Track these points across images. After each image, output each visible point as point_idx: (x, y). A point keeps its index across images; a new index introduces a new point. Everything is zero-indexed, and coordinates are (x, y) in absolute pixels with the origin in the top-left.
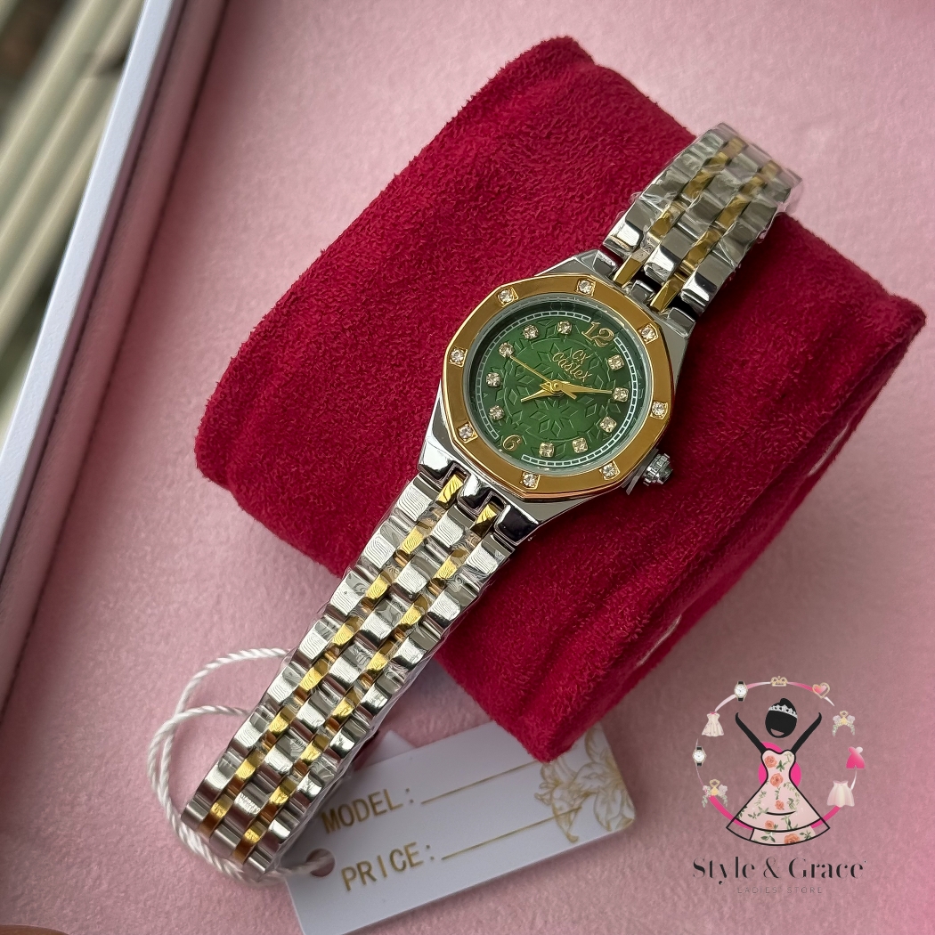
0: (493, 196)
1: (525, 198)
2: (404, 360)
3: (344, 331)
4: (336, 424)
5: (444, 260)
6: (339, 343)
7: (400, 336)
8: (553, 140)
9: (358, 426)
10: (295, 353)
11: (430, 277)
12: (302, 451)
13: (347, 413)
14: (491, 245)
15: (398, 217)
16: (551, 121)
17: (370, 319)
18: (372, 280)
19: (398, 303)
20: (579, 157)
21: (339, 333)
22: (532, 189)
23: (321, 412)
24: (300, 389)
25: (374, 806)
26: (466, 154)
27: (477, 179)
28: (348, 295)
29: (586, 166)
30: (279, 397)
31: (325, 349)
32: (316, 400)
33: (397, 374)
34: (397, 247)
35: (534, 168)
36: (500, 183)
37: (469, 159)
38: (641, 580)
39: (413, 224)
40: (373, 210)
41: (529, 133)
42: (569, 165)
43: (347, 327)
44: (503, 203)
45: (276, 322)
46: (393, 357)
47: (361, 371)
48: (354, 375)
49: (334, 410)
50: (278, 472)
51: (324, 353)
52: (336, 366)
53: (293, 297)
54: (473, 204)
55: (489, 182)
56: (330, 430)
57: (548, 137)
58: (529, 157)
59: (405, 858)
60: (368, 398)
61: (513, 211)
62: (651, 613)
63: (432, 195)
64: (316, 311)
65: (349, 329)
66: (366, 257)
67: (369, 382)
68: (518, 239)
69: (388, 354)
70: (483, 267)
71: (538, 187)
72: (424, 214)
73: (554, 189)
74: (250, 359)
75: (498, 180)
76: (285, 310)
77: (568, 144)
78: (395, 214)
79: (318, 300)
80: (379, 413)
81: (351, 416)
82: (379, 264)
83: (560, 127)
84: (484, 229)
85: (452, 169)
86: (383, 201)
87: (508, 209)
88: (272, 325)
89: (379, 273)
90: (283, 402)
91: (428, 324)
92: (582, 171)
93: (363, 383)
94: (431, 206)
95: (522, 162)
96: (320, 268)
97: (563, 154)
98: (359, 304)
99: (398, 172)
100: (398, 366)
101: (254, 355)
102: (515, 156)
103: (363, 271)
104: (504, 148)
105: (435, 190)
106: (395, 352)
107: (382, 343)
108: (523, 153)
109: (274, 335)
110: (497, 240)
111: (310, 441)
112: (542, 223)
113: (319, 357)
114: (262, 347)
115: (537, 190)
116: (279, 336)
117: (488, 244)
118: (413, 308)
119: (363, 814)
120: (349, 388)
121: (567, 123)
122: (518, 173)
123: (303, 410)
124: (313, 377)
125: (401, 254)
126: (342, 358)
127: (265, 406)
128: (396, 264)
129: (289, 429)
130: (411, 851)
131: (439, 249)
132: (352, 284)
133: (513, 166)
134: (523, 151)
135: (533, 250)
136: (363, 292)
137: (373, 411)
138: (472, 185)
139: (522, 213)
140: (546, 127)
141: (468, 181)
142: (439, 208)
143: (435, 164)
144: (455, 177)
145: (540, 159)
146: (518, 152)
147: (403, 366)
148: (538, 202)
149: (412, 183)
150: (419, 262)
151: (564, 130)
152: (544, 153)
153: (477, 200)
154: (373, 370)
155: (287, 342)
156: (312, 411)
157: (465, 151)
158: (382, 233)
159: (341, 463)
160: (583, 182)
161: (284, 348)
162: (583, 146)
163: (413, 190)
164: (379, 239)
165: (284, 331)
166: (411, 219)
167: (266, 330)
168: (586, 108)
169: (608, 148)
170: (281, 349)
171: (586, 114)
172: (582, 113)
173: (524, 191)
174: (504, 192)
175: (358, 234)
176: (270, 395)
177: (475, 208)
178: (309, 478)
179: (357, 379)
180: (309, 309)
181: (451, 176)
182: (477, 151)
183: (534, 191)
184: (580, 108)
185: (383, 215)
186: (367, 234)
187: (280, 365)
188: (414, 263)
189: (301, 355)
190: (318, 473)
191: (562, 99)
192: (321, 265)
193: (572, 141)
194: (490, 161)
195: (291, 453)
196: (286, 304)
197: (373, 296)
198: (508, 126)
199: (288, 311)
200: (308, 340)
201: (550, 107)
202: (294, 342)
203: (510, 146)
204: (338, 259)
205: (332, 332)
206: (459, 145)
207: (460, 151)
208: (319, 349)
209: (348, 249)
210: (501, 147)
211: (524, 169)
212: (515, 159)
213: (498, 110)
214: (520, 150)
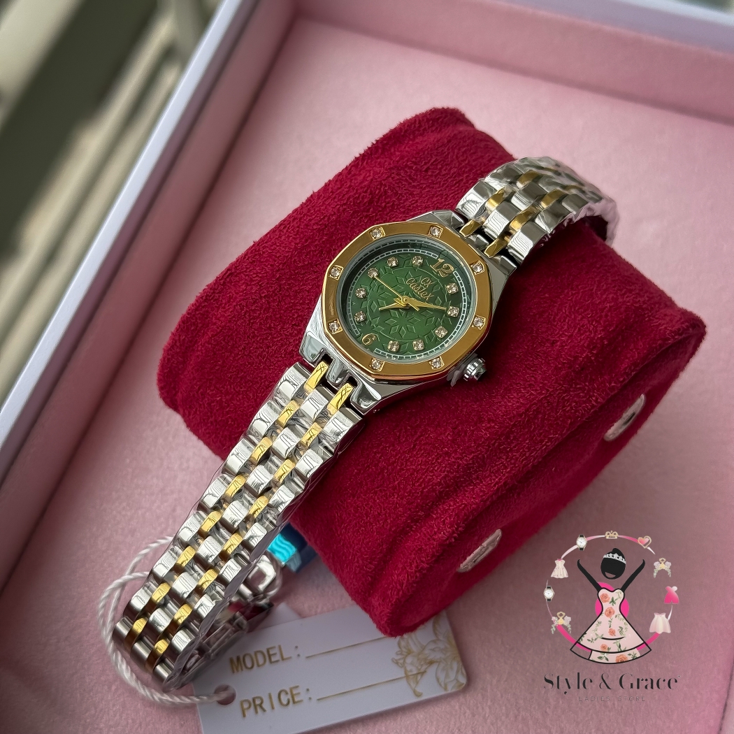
3: (261, 298)
4: (249, 366)
6: (257, 307)
7: (301, 304)
8: (430, 173)
9: (264, 368)
10: (225, 312)
12: (225, 385)
13: (258, 358)
15: (310, 220)
17: (280, 290)
18: (285, 263)
19: (302, 280)
20: (447, 186)
21: (257, 299)
22: (410, 206)
23: (239, 356)
24: (227, 338)
25: (269, 656)
27: (370, 197)
28: (266, 273)
29: (452, 193)
30: (212, 344)
31: (246, 311)
32: (236, 347)
34: (306, 241)
35: (413, 191)
36: (387, 200)
37: (366, 183)
39: (321, 225)
40: (294, 214)
41: (412, 167)
42: (439, 191)
43: (263, 295)
44: (387, 215)
45: (215, 289)
46: (294, 319)
47: (270, 328)
48: (265, 330)
49: (248, 355)
50: (208, 400)
51: (245, 313)
52: (253, 323)
53: (229, 272)
54: (365, 214)
55: (379, 199)
56: (245, 370)
57: (427, 171)
58: (411, 183)
59: (289, 696)
60: (273, 348)
63: (337, 206)
64: (244, 283)
65: (265, 297)
66: (283, 247)
67: (275, 336)
69: (290, 317)
71: (415, 205)
72: (329, 219)
74: (194, 315)
75: (386, 198)
76: (222, 281)
77: (440, 177)
78: (309, 218)
79: (246, 276)
80: (280, 359)
81: (260, 360)
82: (292, 252)
83: (437, 165)
85: (353, 189)
86: (302, 209)
88: (212, 291)
89: (291, 258)
90: (214, 348)
92: (448, 196)
93: (270, 336)
94: (335, 213)
95: (405, 187)
97: (436, 183)
98: (274, 279)
99: (316, 190)
101: (197, 313)
102: (400, 182)
103: (280, 256)
104: (393, 175)
105: (339, 203)
106: (296, 315)
107: (287, 309)
108: (406, 180)
109: (212, 299)
111: (230, 378)
113: (241, 316)
114: (203, 307)
115: (413, 207)
116: (216, 300)
118: (312, 285)
119: (261, 661)
120: (260, 340)
122: (401, 194)
123: (227, 354)
124: (236, 330)
125: (309, 246)
126: (258, 317)
127: (201, 350)
128: (304, 253)
129: (217, 368)
130: (295, 691)
132: (271, 265)
133: (397, 189)
136: (278, 270)
137: (276, 357)
138: (366, 200)
140: (425, 164)
141: (363, 198)
142: (340, 215)
143: (342, 185)
144: (355, 194)
145: (418, 185)
146: (402, 180)
149: (324, 197)
150: (321, 252)
151: (439, 166)
152: (422, 182)
153: (368, 211)
154: (279, 328)
155: (221, 304)
156: (233, 355)
157: (364, 177)
158: (298, 230)
159: (251, 395)
160: (448, 204)
161: (218, 308)
162: (452, 179)
163: (323, 202)
164: (295, 235)
165: (219, 296)
166: (320, 221)
167: (207, 295)
168: (458, 154)
169: (471, 181)
170: (216, 309)
171: (457, 158)
172: (455, 157)
173: (404, 207)
174: (389, 207)
175: (281, 231)
176: (206, 342)
177: (366, 217)
178: (228, 405)
179: (267, 333)
180: (239, 282)
181: (352, 194)
182: (373, 177)
183: (411, 208)
184: (454, 153)
185: (301, 218)
186: (287, 231)
187: (214, 320)
188: (317, 252)
189: (229, 314)
190: (234, 402)
191: (441, 146)
192: (252, 251)
193: (444, 175)
194: (381, 184)
195: (218, 386)
196: (223, 277)
197: (285, 274)
198: (398, 161)
199: (224, 282)
200: (235, 304)
201: (431, 150)
202: (226, 304)
203: (398, 174)
204: (264, 248)
205: (252, 299)
206: (361, 172)
207: (362, 177)
208: (242, 309)
209: (273, 241)
210: (391, 175)
211: (405, 192)
212: (400, 184)
213: (392, 150)
214: (404, 179)
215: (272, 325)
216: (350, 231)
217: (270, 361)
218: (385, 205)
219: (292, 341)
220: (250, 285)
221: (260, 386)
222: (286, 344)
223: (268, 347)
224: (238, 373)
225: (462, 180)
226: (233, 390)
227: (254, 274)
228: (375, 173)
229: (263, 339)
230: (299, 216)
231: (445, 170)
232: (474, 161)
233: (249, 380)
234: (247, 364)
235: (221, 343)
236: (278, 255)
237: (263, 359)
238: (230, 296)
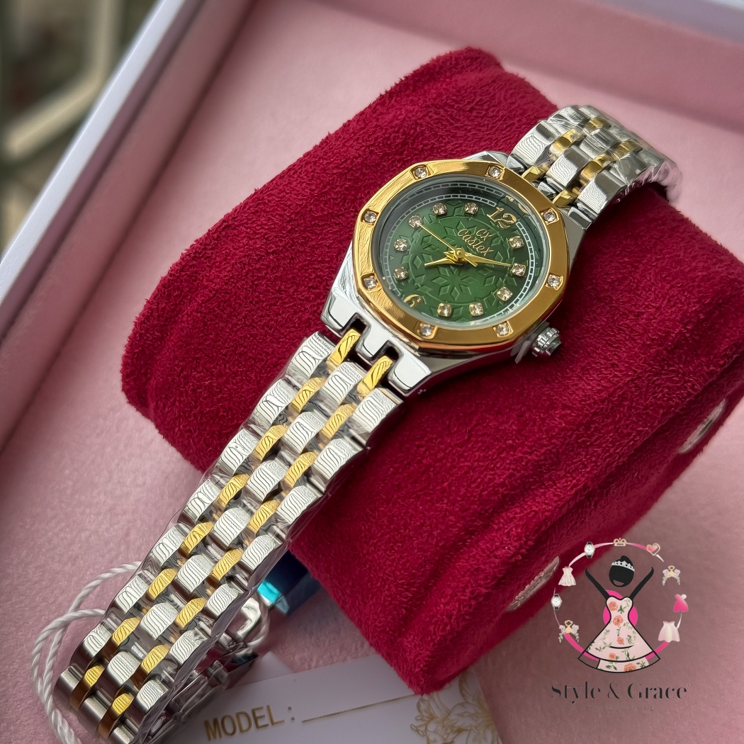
0: (417, 152)
2: (321, 283)
3: (268, 254)
4: (252, 338)
6: (262, 265)
7: (319, 262)
9: (271, 341)
10: (220, 272)
13: (263, 329)
15: (328, 164)
16: (474, 100)
17: (292, 245)
18: (298, 213)
19: (321, 234)
20: (497, 130)
21: (263, 256)
22: (452, 150)
23: (238, 327)
26: (395, 118)
27: (404, 137)
28: (275, 224)
31: (249, 270)
32: (235, 316)
33: (312, 296)
34: (324, 187)
35: (456, 133)
36: (425, 142)
37: (397, 122)
39: (342, 168)
40: (306, 158)
42: (488, 135)
43: (271, 251)
45: (206, 245)
46: (310, 280)
47: (279, 291)
48: (273, 294)
49: (251, 325)
50: (193, 385)
51: (247, 273)
52: (257, 285)
53: (225, 224)
54: (398, 157)
55: (414, 140)
56: (245, 344)
57: (471, 111)
58: (452, 124)
60: (284, 315)
63: (361, 147)
64: (244, 237)
65: (273, 253)
67: (286, 300)
69: (306, 277)
72: (353, 162)
74: (178, 277)
75: (423, 140)
76: (215, 235)
77: (488, 119)
79: (247, 228)
80: (293, 329)
82: (307, 200)
83: (482, 105)
85: (382, 129)
86: (316, 151)
88: (202, 247)
89: (306, 207)
90: (205, 317)
93: (280, 301)
94: (360, 156)
96: (253, 202)
97: (484, 126)
98: (284, 232)
100: (314, 289)
101: (182, 274)
102: (439, 122)
103: (291, 205)
104: (430, 114)
105: (364, 144)
106: (314, 275)
107: (302, 268)
111: (226, 355)
113: (242, 276)
115: (457, 152)
118: (334, 239)
120: (266, 305)
121: (488, 103)
122: (441, 136)
123: (221, 324)
124: (235, 294)
125: (328, 193)
126: (264, 278)
128: (322, 201)
132: (280, 215)
133: (437, 130)
134: (447, 120)
136: (289, 222)
137: (288, 327)
138: (398, 141)
141: (395, 138)
142: (366, 158)
143: (366, 125)
144: (384, 134)
145: (462, 127)
146: (442, 119)
147: (319, 289)
149: (343, 138)
150: (345, 200)
151: (485, 107)
152: (466, 123)
153: (401, 153)
154: (291, 290)
155: (215, 263)
156: (230, 325)
157: (394, 116)
158: (313, 176)
159: (253, 376)
161: (211, 267)
162: (501, 122)
163: (344, 143)
164: (310, 181)
165: (212, 253)
166: (341, 165)
167: (196, 252)
168: (505, 95)
169: (523, 127)
170: (207, 269)
171: (505, 100)
172: (502, 99)
173: (445, 150)
174: (427, 150)
175: (290, 176)
176: (193, 310)
177: (400, 159)
178: (221, 391)
179: (275, 298)
180: (238, 235)
181: (380, 134)
182: (406, 116)
183: (454, 152)
184: (501, 94)
186: (299, 176)
187: (205, 283)
188: (340, 199)
189: (226, 274)
190: (229, 386)
191: (485, 86)
192: (253, 199)
193: (491, 117)
194: (416, 124)
195: (207, 366)
197: (298, 225)
198: (435, 99)
199: (218, 237)
200: (233, 262)
201: (474, 89)
202: (221, 262)
203: (436, 113)
204: (271, 195)
205: (257, 255)
206: (390, 111)
207: (391, 116)
208: (243, 268)
209: (281, 187)
210: (427, 114)
211: (446, 133)
212: (440, 125)
213: (426, 87)
214: (444, 118)
215: (283, 287)
216: (380, 177)
217: (280, 332)
218: (422, 148)
219: (308, 307)
220: (253, 239)
221: (265, 364)
223: (277, 315)
224: (236, 348)
225: (514, 124)
226: (227, 371)
227: (258, 225)
228: (408, 111)
229: (271, 305)
230: (314, 160)
231: (492, 112)
233: (250, 357)
234: (249, 336)
235: (215, 311)
236: (289, 203)
237: (271, 330)
238: (227, 252)
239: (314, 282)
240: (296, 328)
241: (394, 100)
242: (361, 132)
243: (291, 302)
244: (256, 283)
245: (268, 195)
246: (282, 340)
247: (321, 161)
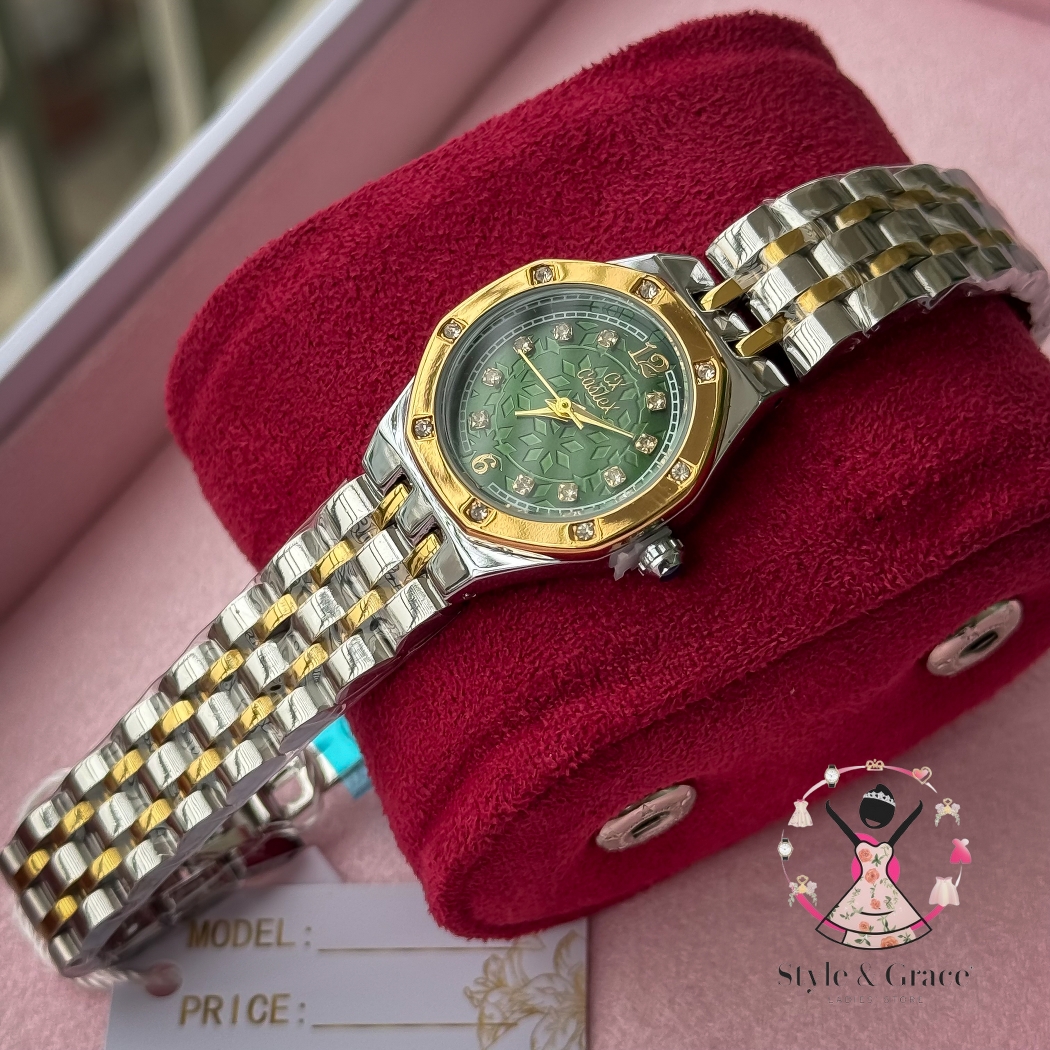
0: (596, 164)
1: (636, 178)
3: (348, 278)
4: (301, 394)
5: (503, 226)
6: (337, 293)
8: (703, 118)
10: (284, 293)
11: (477, 240)
14: (570, 222)
16: (712, 96)
17: (383, 271)
18: (404, 226)
19: (426, 261)
20: (728, 148)
21: (341, 280)
22: (649, 169)
23: (289, 375)
24: (276, 338)
25: (259, 932)
26: (585, 107)
27: (585, 138)
28: (369, 237)
29: (733, 161)
31: (319, 296)
32: (288, 358)
34: (452, 194)
35: (663, 144)
36: (612, 151)
38: (599, 700)
39: (484, 172)
41: (675, 101)
42: (711, 153)
43: (352, 275)
44: (605, 175)
47: (349, 334)
49: (304, 375)
51: (316, 300)
52: (323, 321)
53: (310, 225)
54: (566, 167)
55: (598, 146)
56: (293, 400)
57: (699, 113)
58: (663, 129)
59: (268, 1009)
61: (615, 189)
62: (596, 746)
63: (522, 144)
65: (355, 278)
68: (606, 224)
70: (549, 247)
71: (659, 169)
72: (502, 163)
73: (678, 176)
74: (235, 289)
75: (611, 146)
76: (294, 239)
77: (721, 129)
82: (422, 209)
83: (721, 107)
84: (568, 200)
87: (609, 184)
88: (273, 254)
89: (416, 220)
91: (451, 297)
92: (724, 164)
93: (347, 349)
95: (651, 133)
97: (710, 138)
98: (378, 251)
101: (241, 286)
102: (645, 123)
103: (400, 213)
104: (635, 110)
108: (657, 123)
110: (580, 218)
112: (645, 213)
113: (308, 304)
115: (656, 171)
117: (567, 219)
119: (241, 938)
120: (329, 351)
121: (732, 104)
122: (640, 145)
124: (294, 327)
125: (452, 204)
128: (442, 215)
130: (279, 1003)
131: (503, 210)
132: (381, 226)
133: (637, 134)
134: (657, 121)
135: (619, 243)
136: (390, 237)
138: (575, 143)
139: (624, 194)
140: (701, 100)
141: (571, 139)
142: (524, 161)
144: (559, 130)
145: (676, 135)
146: (650, 121)
148: (652, 186)
151: (725, 110)
152: (684, 131)
153: (574, 162)
155: (282, 278)
156: (280, 370)
157: (586, 105)
158: (444, 176)
159: (293, 446)
160: (721, 178)
161: (275, 284)
162: (741, 137)
163: (504, 134)
164: (437, 181)
165: (283, 265)
166: (485, 165)
167: (263, 259)
168: (767, 95)
169: (773, 148)
170: (271, 285)
171: (764, 102)
172: (759, 100)
173: (638, 168)
174: (612, 163)
175: (417, 171)
176: (242, 340)
177: (568, 171)
178: (257, 459)
179: (342, 343)
180: (321, 245)
181: (555, 128)
182: (601, 107)
183: (651, 172)
184: (761, 92)
185: (457, 156)
186: (427, 173)
187: (264, 304)
188: (464, 217)
189: (290, 297)
190: (267, 455)
191: (741, 77)
192: (358, 197)
193: (729, 126)
194: (610, 120)
195: (246, 421)
196: (298, 230)
197: (399, 245)
198: (653, 88)
199: (297, 242)
200: (303, 281)
201: (719, 80)
202: (289, 280)
203: (645, 109)
204: (382, 194)
205: (333, 278)
206: (584, 96)
207: (582, 103)
208: (312, 293)
209: (399, 185)
210: (632, 109)
211: (649, 142)
212: (644, 127)
213: (652, 68)
214: (654, 119)
215: (354, 330)
216: (532, 192)
217: (337, 391)
218: (606, 160)
219: (380, 363)
220: (337, 253)
221: (310, 433)
222: (369, 367)
223: (339, 367)
224: (282, 404)
225: (760, 142)
226: (267, 433)
227: (349, 235)
228: (606, 100)
229: (334, 352)
230: (456, 151)
231: (733, 119)
232: (794, 114)
233: (296, 420)
234: (299, 390)
235: (266, 346)
236: (397, 210)
237: (326, 386)
238: (300, 266)
239: (398, 329)
240: (358, 390)
241: (598, 79)
242: (534, 122)
243: (359, 353)
244: (323, 317)
245: (378, 194)
246: (336, 404)
247: (464, 156)
